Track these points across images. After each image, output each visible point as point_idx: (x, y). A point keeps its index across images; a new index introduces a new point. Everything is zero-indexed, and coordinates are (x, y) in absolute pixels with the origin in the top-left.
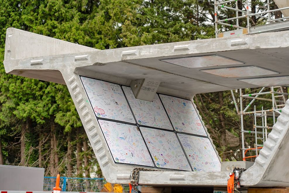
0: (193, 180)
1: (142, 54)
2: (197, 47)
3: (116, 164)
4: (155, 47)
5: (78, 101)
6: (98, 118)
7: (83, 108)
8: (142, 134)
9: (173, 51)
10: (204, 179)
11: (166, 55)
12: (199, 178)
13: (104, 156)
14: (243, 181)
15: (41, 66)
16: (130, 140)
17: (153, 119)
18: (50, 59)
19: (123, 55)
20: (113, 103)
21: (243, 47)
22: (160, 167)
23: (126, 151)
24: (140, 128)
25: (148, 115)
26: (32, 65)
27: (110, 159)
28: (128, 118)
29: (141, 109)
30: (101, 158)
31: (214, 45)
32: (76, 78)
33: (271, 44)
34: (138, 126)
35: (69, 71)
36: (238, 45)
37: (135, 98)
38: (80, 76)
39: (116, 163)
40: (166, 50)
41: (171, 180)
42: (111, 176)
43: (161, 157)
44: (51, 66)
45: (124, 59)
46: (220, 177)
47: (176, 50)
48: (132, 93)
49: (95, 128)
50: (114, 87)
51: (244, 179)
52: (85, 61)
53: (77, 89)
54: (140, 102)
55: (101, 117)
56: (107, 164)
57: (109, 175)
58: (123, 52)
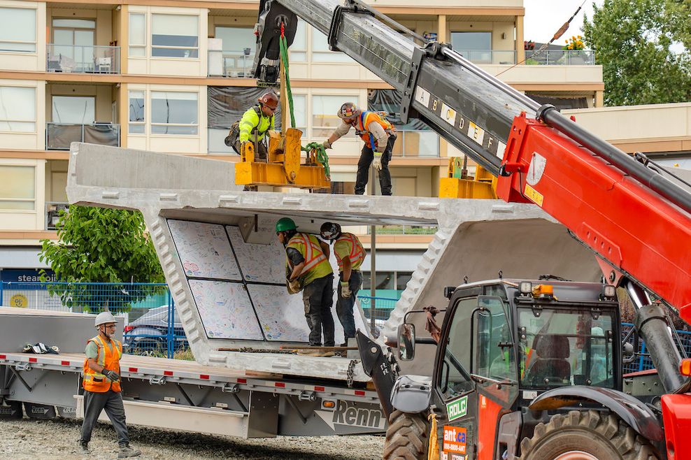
0: (299, 370)
1: (244, 202)
2: (310, 203)
3: (209, 341)
4: (261, 196)
5: (162, 253)
6: (188, 278)
7: (168, 265)
8: (249, 295)
9: (282, 203)
10: (312, 369)
11: (273, 208)
12: (306, 368)
13: (194, 330)
14: (355, 375)
15: (117, 201)
16: (232, 305)
17: (269, 271)
18: (128, 193)
19: (221, 201)
20: (212, 253)
21: (363, 210)
22: (273, 339)
23: (225, 321)
24: (248, 286)
25: (262, 265)
26: (104, 197)
27: (201, 334)
28: (232, 273)
29: (251, 259)
30: (190, 332)
31: (330, 203)
32: (161, 222)
33: (395, 212)
34: (244, 283)
35: (152, 212)
36: (357, 206)
37: (243, 241)
38: (167, 219)
39: (208, 338)
40: (274, 201)
41: (274, 367)
42: (201, 356)
43: (275, 326)
44: (130, 203)
45: (222, 205)
46: (330, 368)
47: (284, 203)
48: (240, 234)
49: (184, 292)
50: (215, 230)
51: (356, 374)
52: (173, 202)
53: (162, 238)
54: (250, 248)
55: (193, 275)
56: (196, 340)
57: (199, 355)
58: (222, 196)
